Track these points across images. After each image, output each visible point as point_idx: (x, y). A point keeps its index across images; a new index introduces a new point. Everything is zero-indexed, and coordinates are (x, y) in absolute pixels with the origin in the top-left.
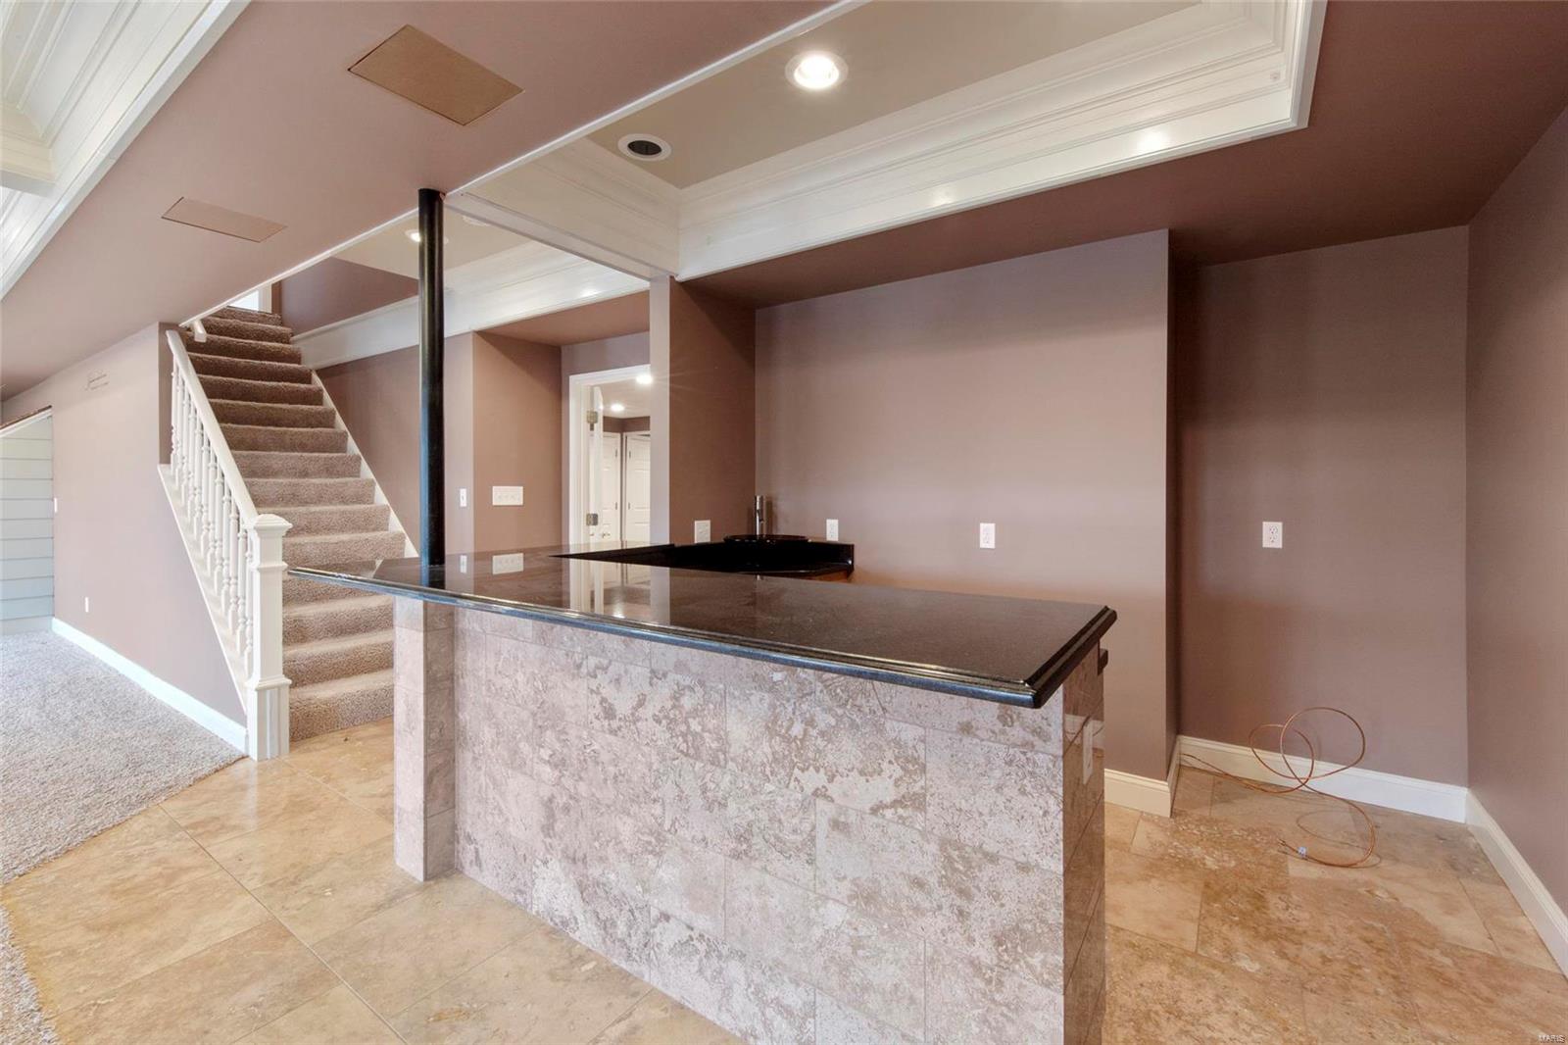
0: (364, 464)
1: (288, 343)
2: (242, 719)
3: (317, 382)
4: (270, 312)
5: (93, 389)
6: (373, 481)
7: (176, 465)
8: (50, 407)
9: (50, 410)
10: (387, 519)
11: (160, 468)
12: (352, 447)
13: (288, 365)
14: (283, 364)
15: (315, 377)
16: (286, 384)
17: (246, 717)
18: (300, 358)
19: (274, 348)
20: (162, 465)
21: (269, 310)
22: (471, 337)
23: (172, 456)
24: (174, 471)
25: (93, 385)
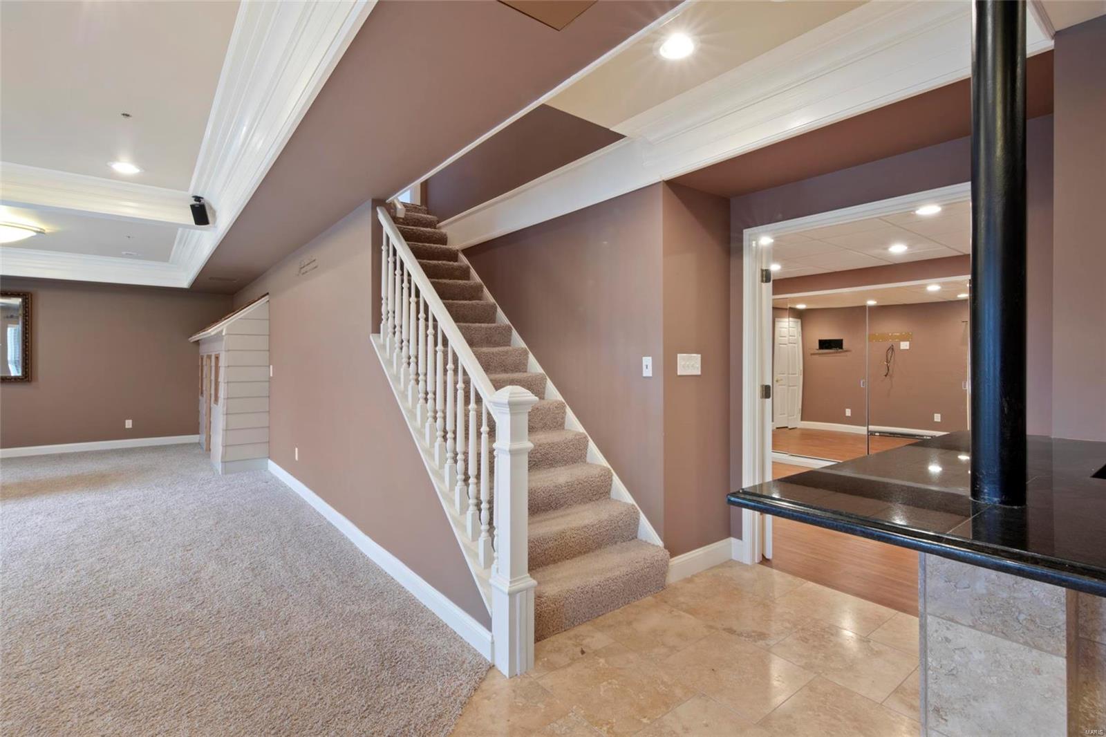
0: (515, 333)
1: (435, 228)
2: (486, 622)
3: (464, 260)
4: (419, 204)
5: (303, 274)
6: (526, 350)
7: (386, 335)
8: (268, 294)
9: (267, 297)
10: (544, 388)
11: (372, 337)
12: (502, 318)
13: (441, 246)
14: (438, 246)
15: (462, 257)
16: (444, 262)
17: (491, 619)
18: (446, 241)
19: (429, 233)
20: (374, 335)
21: (418, 203)
22: (661, 185)
23: (382, 325)
24: (384, 340)
25: (303, 271)
